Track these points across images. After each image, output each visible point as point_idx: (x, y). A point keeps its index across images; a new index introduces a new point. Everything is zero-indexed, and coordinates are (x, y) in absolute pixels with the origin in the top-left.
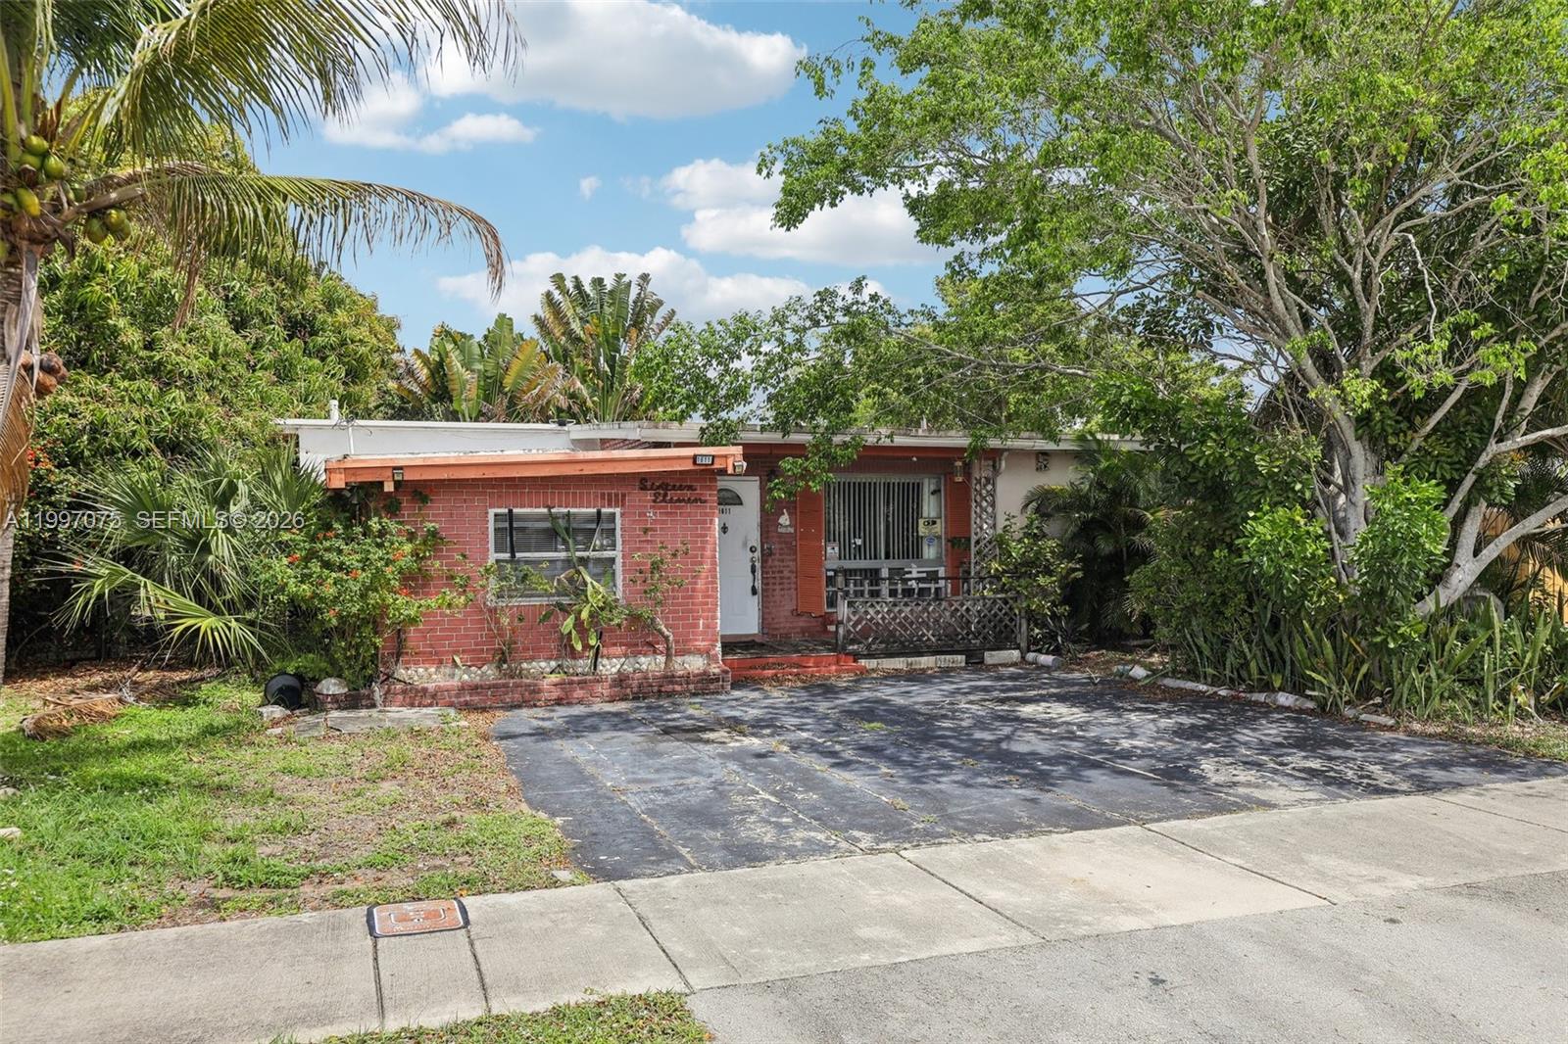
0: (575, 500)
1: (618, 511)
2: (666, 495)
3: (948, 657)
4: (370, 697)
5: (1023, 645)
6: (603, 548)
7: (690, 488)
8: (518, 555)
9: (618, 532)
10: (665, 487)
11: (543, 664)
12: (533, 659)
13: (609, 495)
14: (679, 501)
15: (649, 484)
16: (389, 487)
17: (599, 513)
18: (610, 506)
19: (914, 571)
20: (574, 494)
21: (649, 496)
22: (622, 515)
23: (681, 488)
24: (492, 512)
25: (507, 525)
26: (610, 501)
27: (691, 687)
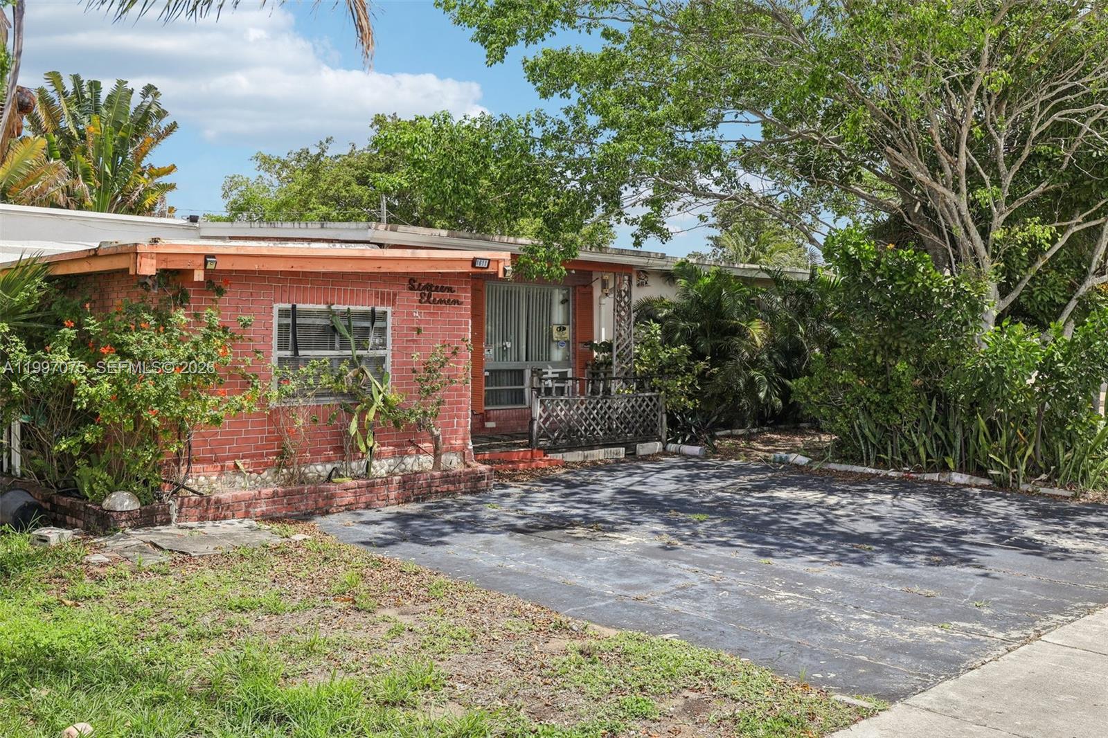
0: (352, 298)
1: (389, 310)
2: (429, 296)
3: (613, 449)
4: (166, 512)
5: (664, 437)
6: (375, 347)
7: (450, 290)
8: (301, 353)
9: (389, 331)
10: (429, 287)
11: (320, 468)
12: (312, 462)
13: (383, 294)
14: (441, 302)
15: (416, 284)
16: (199, 276)
17: (373, 311)
18: (382, 304)
19: (550, 372)
20: (352, 291)
21: (415, 296)
22: (393, 313)
23: (443, 289)
24: (277, 306)
25: (289, 321)
26: (383, 300)
27: (462, 486)
